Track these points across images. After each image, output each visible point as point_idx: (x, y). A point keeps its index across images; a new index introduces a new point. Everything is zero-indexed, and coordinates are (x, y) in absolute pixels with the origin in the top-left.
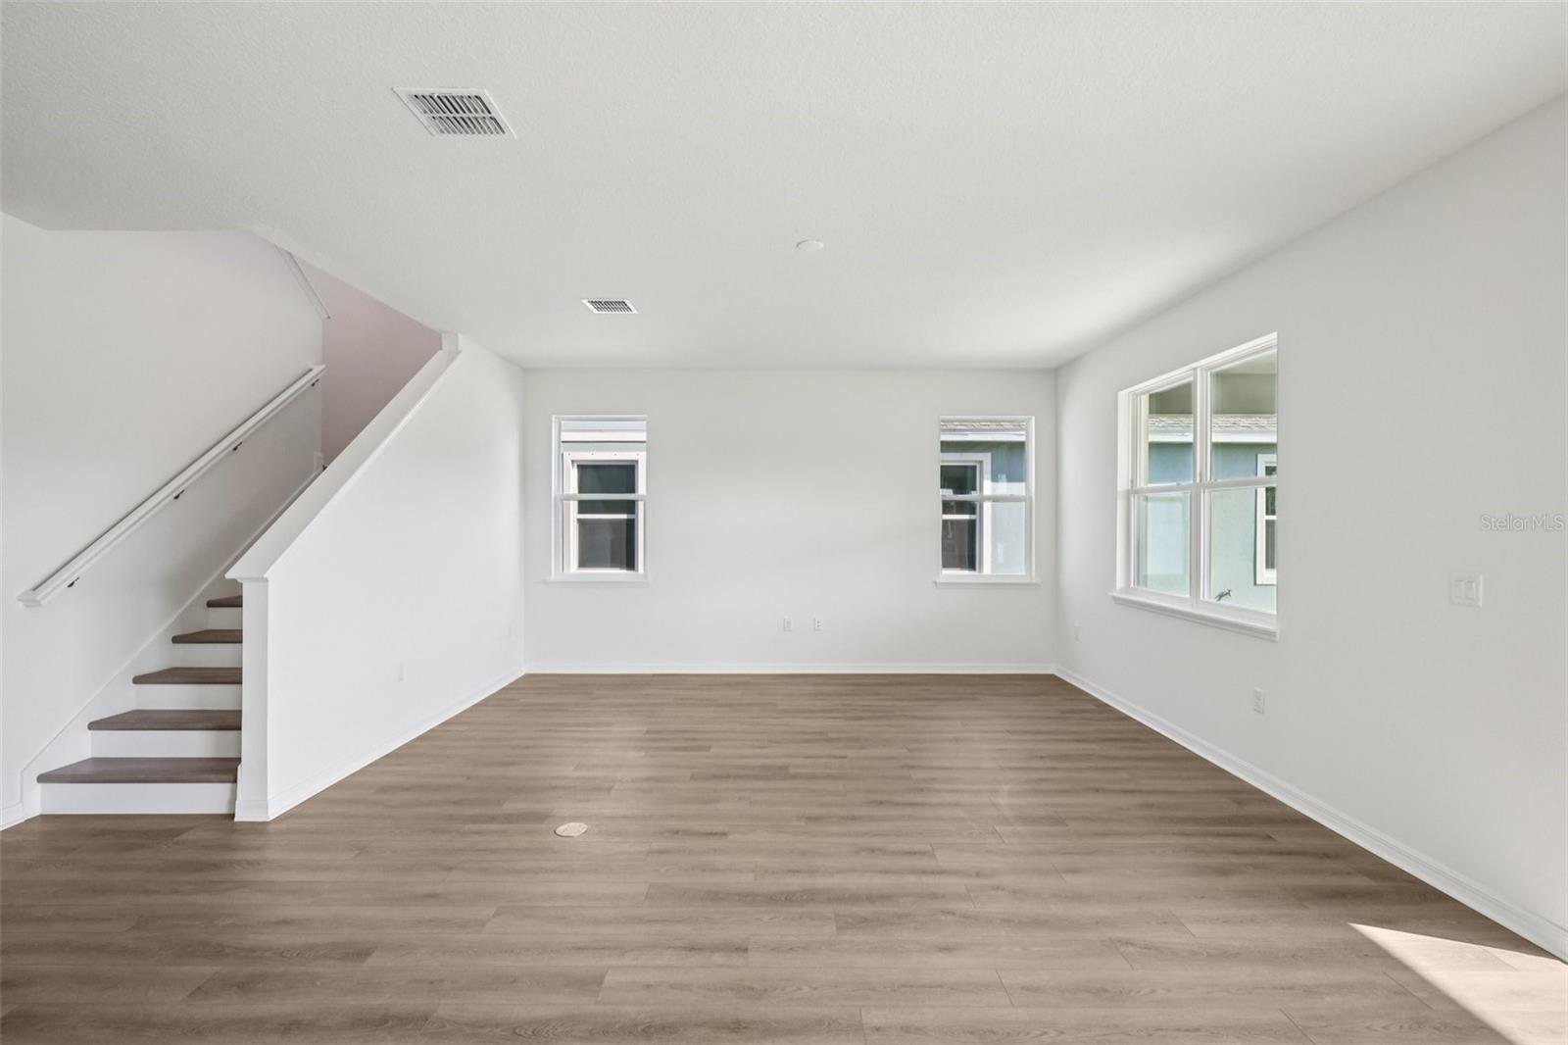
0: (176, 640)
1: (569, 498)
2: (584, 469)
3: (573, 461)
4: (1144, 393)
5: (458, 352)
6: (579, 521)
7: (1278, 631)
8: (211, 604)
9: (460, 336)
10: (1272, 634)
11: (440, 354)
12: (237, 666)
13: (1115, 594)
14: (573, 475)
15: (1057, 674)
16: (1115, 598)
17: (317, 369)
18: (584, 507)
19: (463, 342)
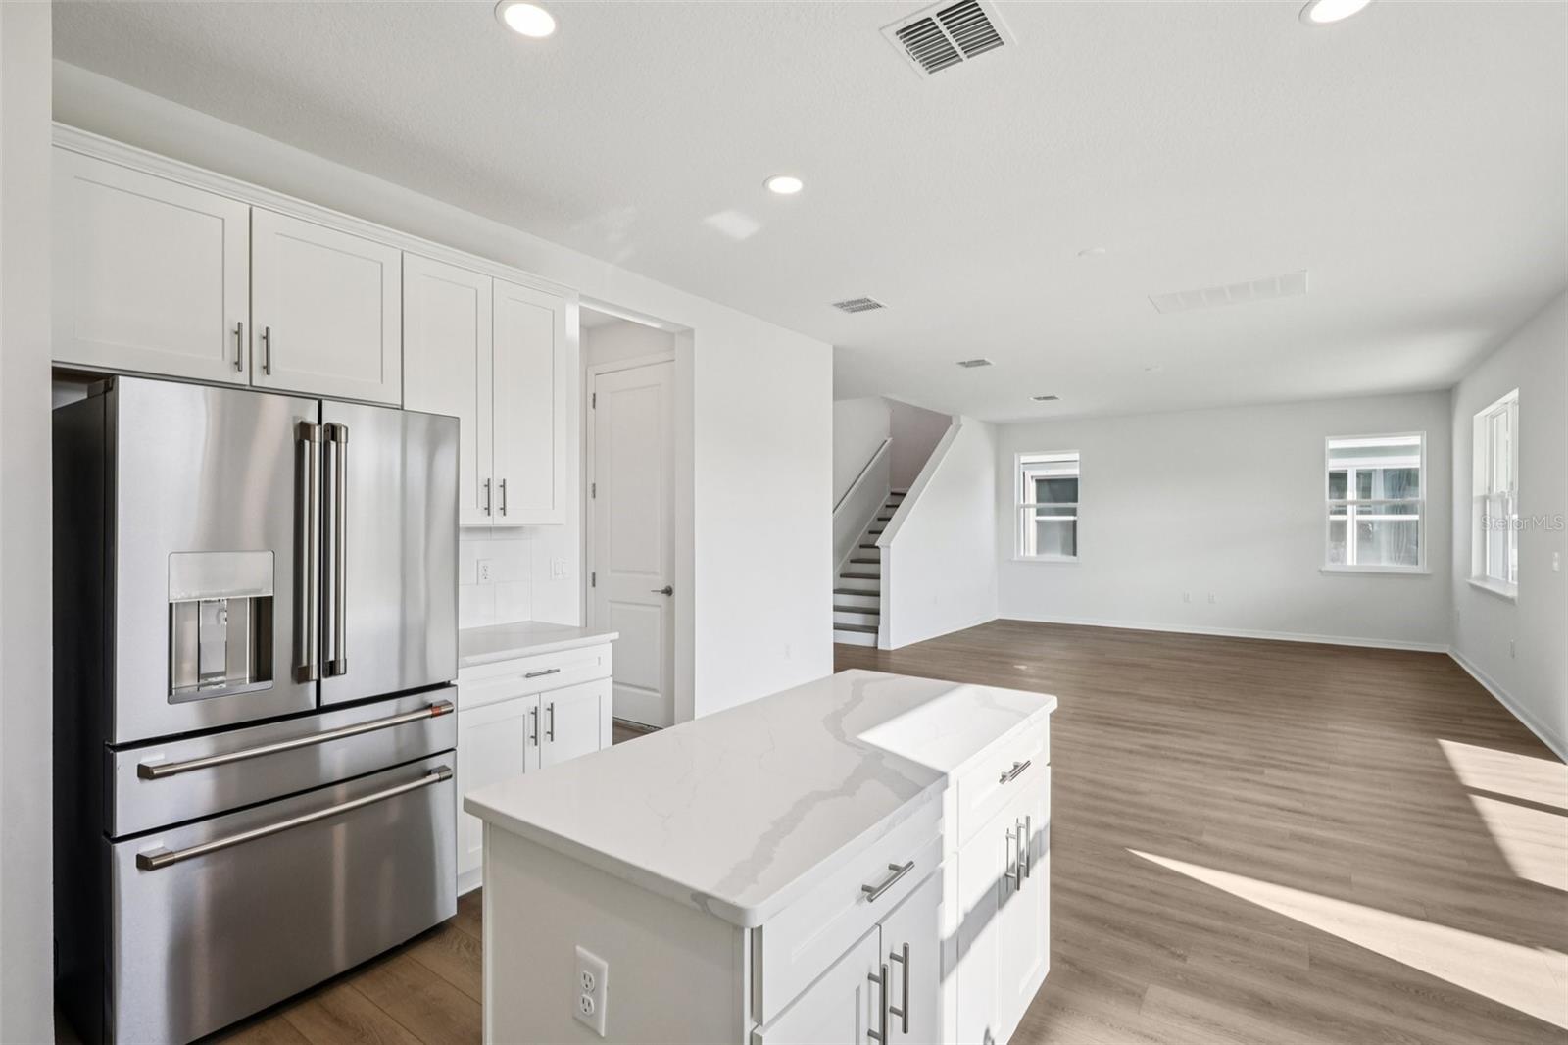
0: (842, 576)
1: (1029, 506)
2: (1039, 482)
3: (1032, 477)
5: (961, 426)
6: (1038, 522)
8: (852, 561)
9: (962, 417)
11: (951, 427)
12: (875, 589)
13: (1470, 581)
14: (1032, 487)
15: (1449, 653)
16: (1470, 584)
17: (889, 440)
18: (1039, 512)
19: (964, 420)
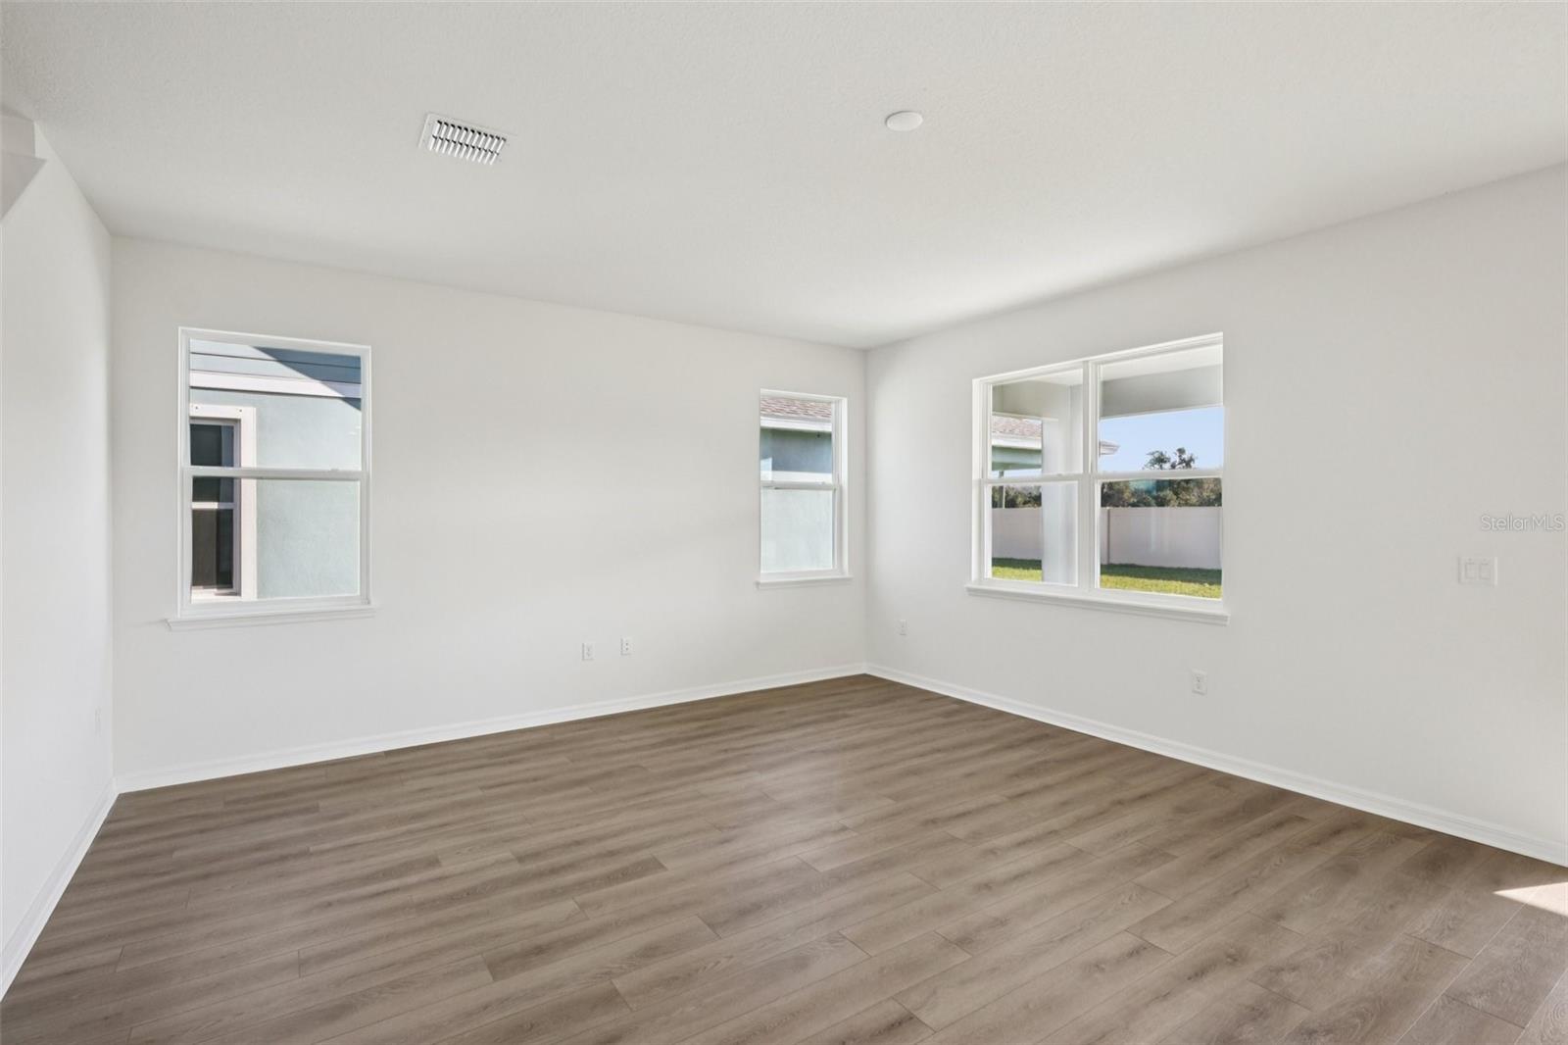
4: (990, 383)
7: (1229, 615)
10: (1223, 618)
13: (969, 585)
15: (869, 673)
16: (970, 590)
